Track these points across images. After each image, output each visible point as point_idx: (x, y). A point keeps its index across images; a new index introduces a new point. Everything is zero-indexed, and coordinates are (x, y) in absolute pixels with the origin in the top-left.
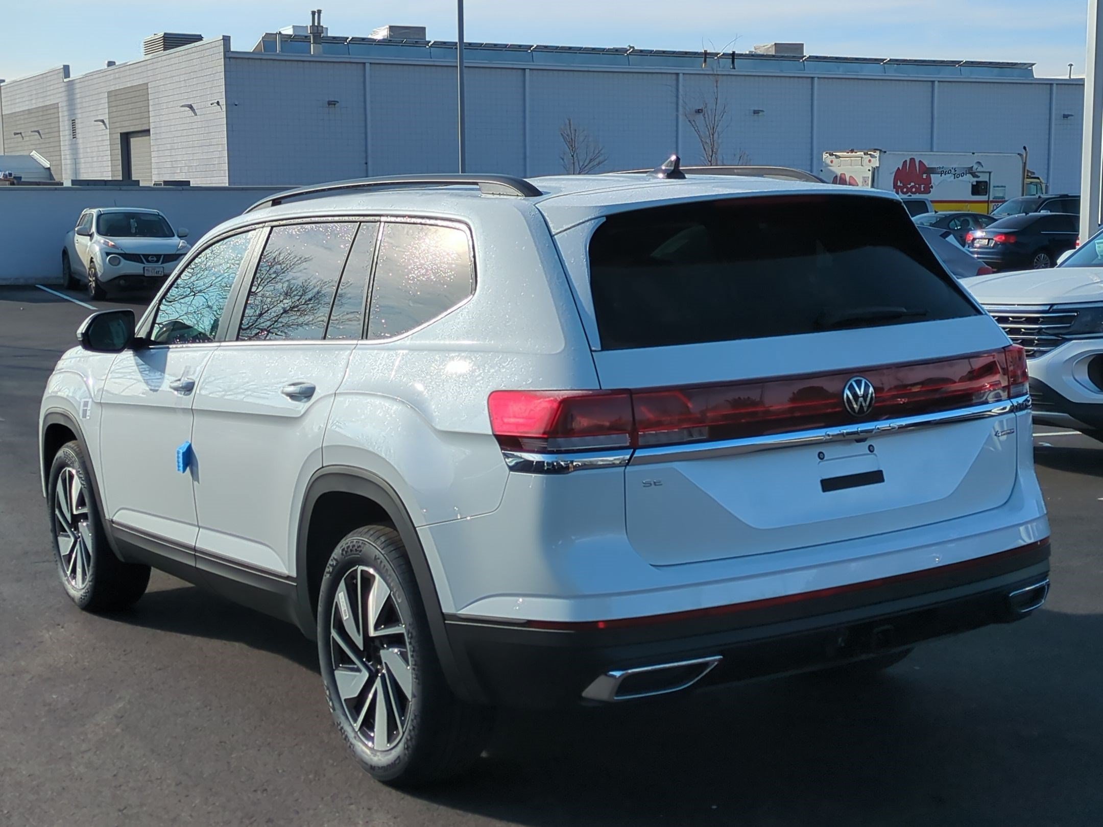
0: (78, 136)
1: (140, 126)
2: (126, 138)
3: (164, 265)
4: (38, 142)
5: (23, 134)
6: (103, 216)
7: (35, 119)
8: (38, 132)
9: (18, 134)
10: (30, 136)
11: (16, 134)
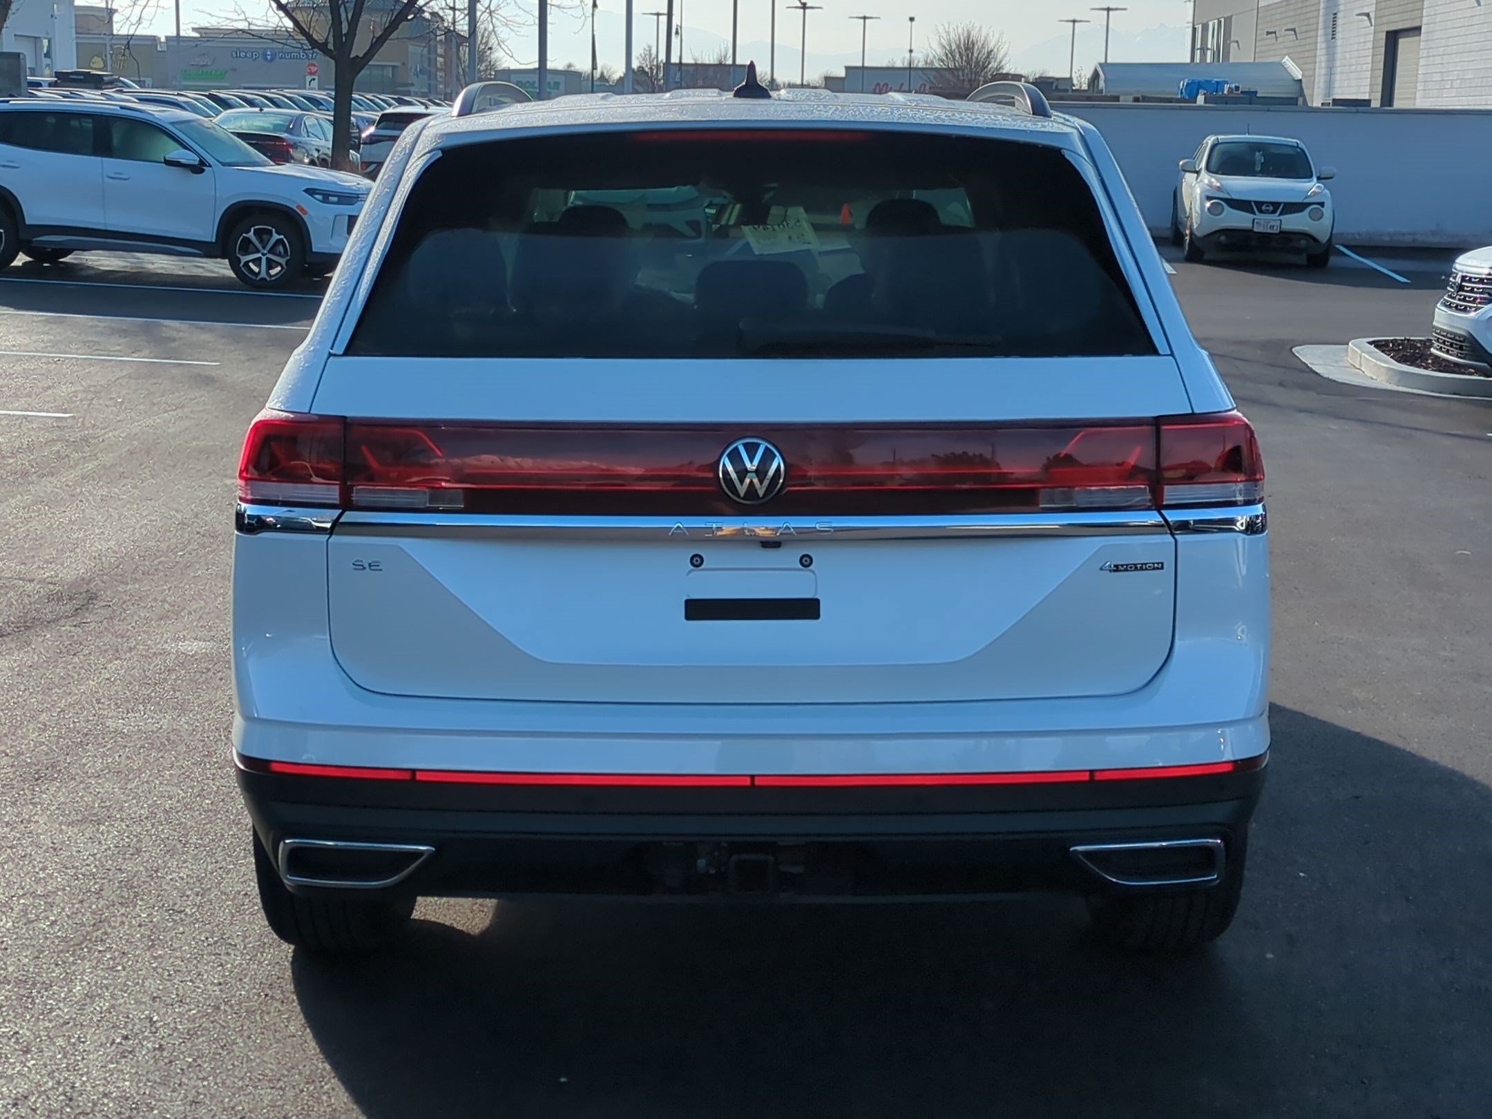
0: (1339, 36)
1: (1410, 21)
2: (1393, 38)
3: (1281, 217)
4: (1292, 44)
5: (1277, 34)
6: (1219, 146)
7: (1292, 13)
8: (1294, 30)
9: (1271, 33)
10: (1285, 36)
11: (1268, 33)
